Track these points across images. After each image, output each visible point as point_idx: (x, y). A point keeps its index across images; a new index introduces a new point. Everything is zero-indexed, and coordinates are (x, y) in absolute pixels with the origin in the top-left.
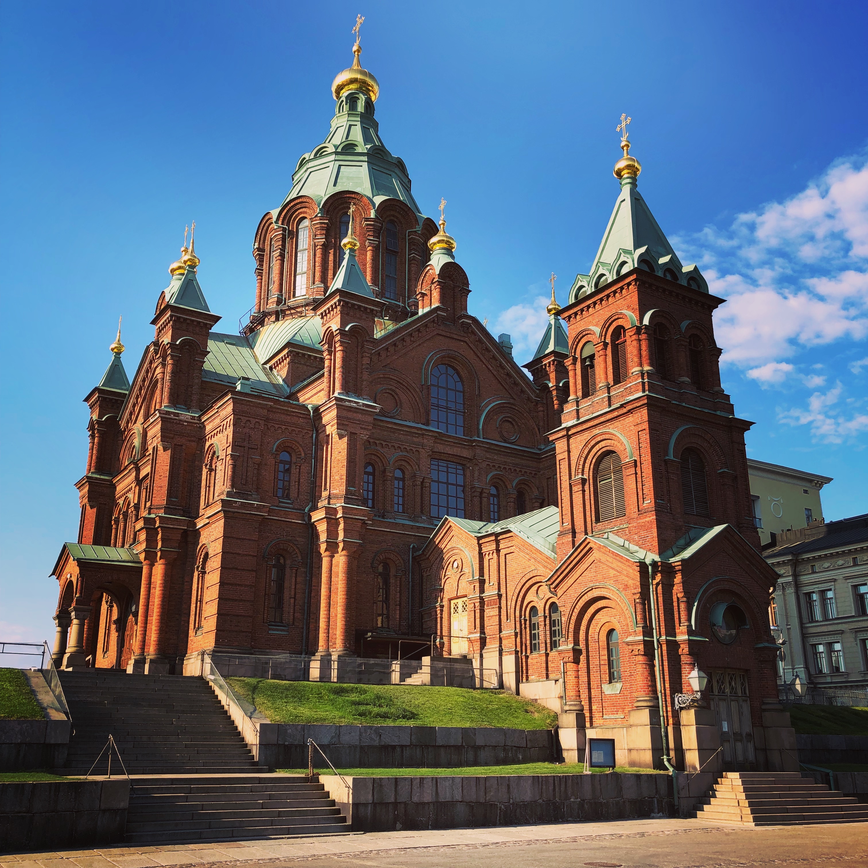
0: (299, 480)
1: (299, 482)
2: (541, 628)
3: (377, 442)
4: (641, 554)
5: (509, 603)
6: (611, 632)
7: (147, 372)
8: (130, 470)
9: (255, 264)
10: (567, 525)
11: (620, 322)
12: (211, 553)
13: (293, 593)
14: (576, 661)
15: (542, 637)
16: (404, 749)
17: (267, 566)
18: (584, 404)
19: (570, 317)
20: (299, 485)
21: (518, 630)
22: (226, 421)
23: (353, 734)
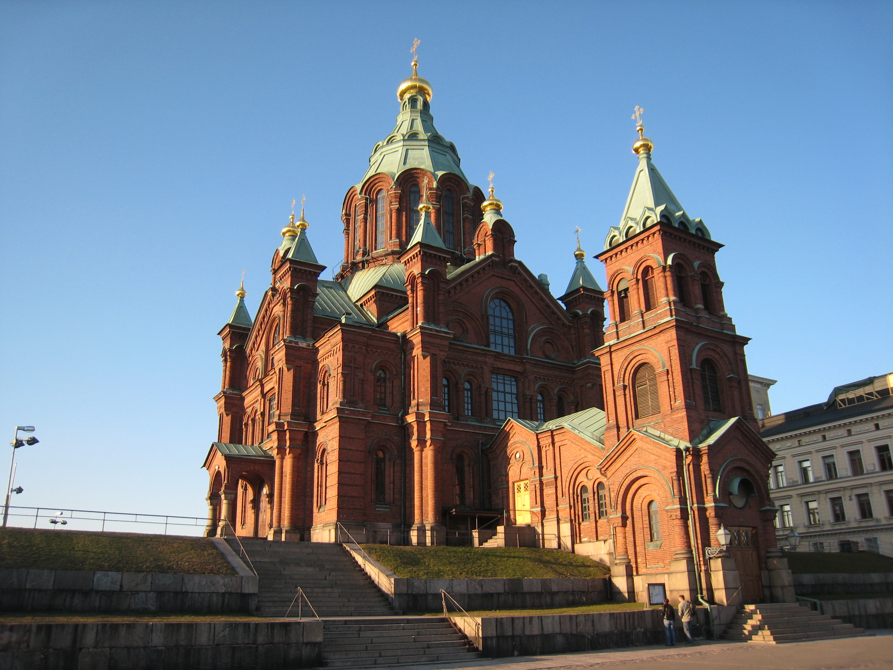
0: (393, 392)
1: (392, 394)
2: (591, 502)
3: (451, 361)
4: (675, 442)
5: (564, 484)
6: (650, 503)
7: (266, 311)
8: (256, 387)
9: (343, 226)
10: (613, 422)
11: (648, 263)
12: (329, 449)
13: (392, 479)
14: (624, 525)
15: (591, 509)
16: (500, 596)
17: (372, 459)
18: (623, 327)
19: (606, 260)
20: (392, 396)
21: (572, 504)
22: (336, 347)
23: (462, 585)
